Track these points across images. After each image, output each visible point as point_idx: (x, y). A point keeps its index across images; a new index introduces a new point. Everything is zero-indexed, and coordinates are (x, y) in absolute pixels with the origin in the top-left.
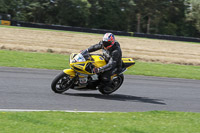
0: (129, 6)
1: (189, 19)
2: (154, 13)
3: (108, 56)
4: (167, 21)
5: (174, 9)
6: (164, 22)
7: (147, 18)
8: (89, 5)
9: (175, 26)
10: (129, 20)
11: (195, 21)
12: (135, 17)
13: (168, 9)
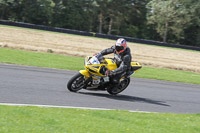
0: (92, 7)
1: (150, 22)
2: (117, 15)
3: (119, 60)
4: (128, 23)
5: (136, 12)
6: (126, 24)
7: (108, 20)
8: (53, 4)
9: (136, 29)
10: (91, 21)
11: (156, 24)
12: (97, 18)
13: (130, 11)
